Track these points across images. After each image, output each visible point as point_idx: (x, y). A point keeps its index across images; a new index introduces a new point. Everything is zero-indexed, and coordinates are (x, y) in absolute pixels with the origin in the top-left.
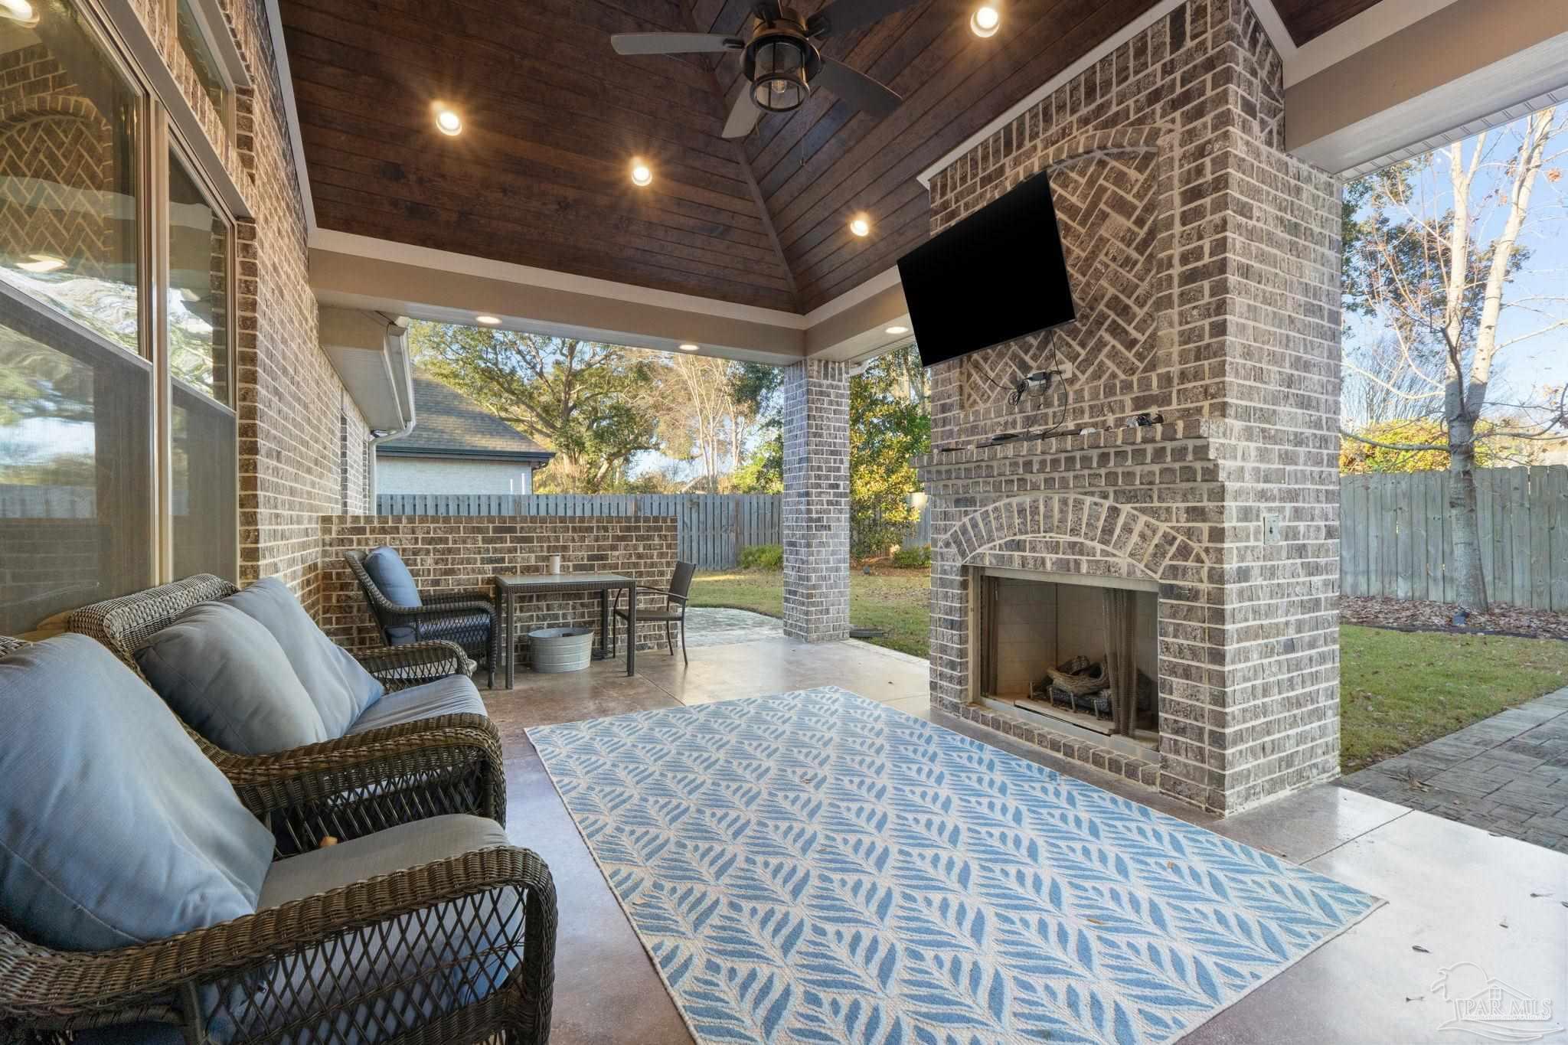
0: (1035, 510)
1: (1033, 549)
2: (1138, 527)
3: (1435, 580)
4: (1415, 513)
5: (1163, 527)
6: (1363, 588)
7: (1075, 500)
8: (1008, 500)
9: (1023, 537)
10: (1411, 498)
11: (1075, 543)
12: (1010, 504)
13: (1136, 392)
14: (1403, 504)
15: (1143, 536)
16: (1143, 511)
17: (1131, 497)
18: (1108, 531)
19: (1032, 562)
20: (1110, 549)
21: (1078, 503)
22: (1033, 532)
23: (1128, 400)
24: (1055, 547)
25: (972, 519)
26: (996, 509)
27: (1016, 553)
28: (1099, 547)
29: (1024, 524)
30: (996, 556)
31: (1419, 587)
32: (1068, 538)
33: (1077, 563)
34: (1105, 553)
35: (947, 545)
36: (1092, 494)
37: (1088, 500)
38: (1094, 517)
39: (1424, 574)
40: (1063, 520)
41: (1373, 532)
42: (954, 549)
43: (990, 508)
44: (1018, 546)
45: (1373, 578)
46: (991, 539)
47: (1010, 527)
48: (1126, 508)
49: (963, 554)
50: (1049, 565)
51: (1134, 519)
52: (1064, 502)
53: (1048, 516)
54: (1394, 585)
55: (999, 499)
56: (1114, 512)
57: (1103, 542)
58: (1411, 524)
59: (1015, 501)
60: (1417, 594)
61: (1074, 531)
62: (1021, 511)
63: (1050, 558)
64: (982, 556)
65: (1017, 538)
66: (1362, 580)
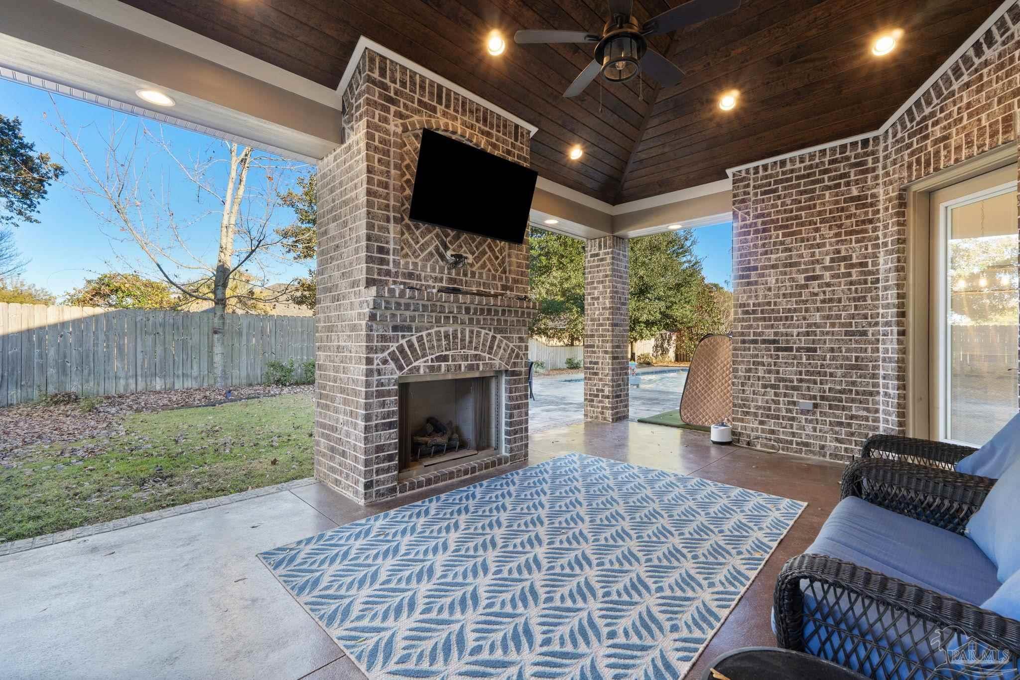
0: (455, 337)
1: (454, 360)
2: (503, 346)
3: (178, 376)
4: (167, 336)
5: (511, 345)
6: (133, 387)
7: (477, 331)
8: (438, 329)
9: (447, 353)
10: (164, 326)
11: (477, 355)
12: (440, 332)
13: (504, 282)
14: (160, 330)
15: (504, 350)
16: (505, 338)
17: (500, 331)
18: (491, 348)
19: (453, 368)
20: (492, 357)
21: (479, 333)
22: (454, 349)
23: (499, 284)
24: (465, 358)
25: (409, 341)
26: (429, 334)
27: (443, 364)
28: (487, 356)
29: (449, 344)
30: (429, 367)
31: (169, 381)
32: (473, 352)
33: (478, 365)
34: (490, 359)
35: (385, 362)
36: (485, 329)
37: (483, 332)
38: (485, 340)
39: (172, 374)
40: (471, 342)
41: (139, 349)
42: (392, 365)
43: (424, 333)
44: (445, 358)
45: (139, 379)
46: (424, 356)
47: (439, 346)
48: (498, 336)
49: (401, 368)
50: (463, 368)
51: (501, 341)
52: (472, 332)
53: (463, 340)
54: (154, 382)
55: (431, 327)
56: (494, 338)
57: (490, 353)
58: (165, 344)
59: (442, 330)
60: (168, 386)
61: (476, 349)
62: (447, 336)
63: (464, 364)
64: (417, 369)
65: (444, 353)
66: (132, 381)
